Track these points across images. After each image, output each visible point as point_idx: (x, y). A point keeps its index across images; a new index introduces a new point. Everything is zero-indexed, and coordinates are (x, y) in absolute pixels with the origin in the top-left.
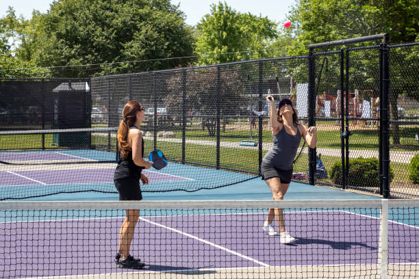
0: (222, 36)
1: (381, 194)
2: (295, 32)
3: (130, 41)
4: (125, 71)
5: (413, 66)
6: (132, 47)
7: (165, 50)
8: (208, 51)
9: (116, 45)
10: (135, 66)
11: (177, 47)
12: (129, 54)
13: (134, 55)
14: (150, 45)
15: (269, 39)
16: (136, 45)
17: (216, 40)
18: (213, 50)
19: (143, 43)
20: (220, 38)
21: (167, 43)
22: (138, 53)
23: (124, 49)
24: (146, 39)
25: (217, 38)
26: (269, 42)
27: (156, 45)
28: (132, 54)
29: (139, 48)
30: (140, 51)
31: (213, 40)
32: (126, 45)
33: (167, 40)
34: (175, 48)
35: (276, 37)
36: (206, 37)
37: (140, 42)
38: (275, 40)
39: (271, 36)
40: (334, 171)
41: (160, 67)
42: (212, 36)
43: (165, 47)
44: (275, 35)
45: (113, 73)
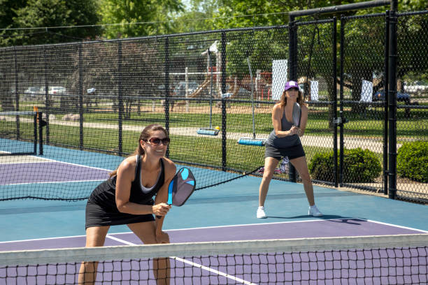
0: (129, 7)
1: (386, 193)
2: (203, 6)
3: (24, 7)
4: (19, 42)
5: (353, 44)
6: (26, 14)
7: (67, 19)
8: (113, 23)
9: (6, 12)
10: (31, 37)
11: (82, 17)
12: (24, 22)
13: (29, 24)
14: (48, 13)
15: (174, 13)
16: (32, 12)
17: (122, 11)
18: (119, 21)
19: (41, 10)
20: (127, 9)
21: (69, 12)
22: (35, 23)
23: (16, 16)
24: (44, 5)
25: (124, 9)
26: (175, 16)
27: (55, 13)
28: (27, 22)
29: (35, 16)
30: (37, 19)
31: (119, 10)
32: (19, 11)
33: (69, 7)
34: (78, 17)
35: (183, 10)
36: (110, 7)
37: (37, 8)
38: (180, 14)
39: (177, 10)
40: (315, 165)
41: (62, 40)
42: (118, 7)
43: (67, 16)
44: (181, 8)
45: (4, 45)
